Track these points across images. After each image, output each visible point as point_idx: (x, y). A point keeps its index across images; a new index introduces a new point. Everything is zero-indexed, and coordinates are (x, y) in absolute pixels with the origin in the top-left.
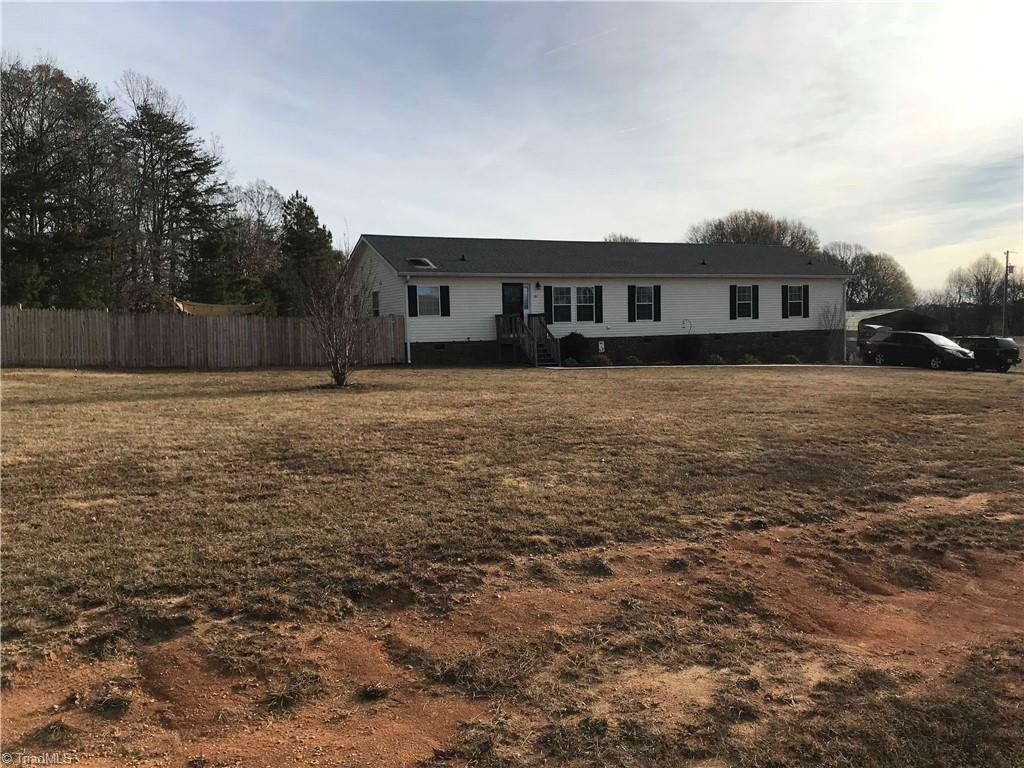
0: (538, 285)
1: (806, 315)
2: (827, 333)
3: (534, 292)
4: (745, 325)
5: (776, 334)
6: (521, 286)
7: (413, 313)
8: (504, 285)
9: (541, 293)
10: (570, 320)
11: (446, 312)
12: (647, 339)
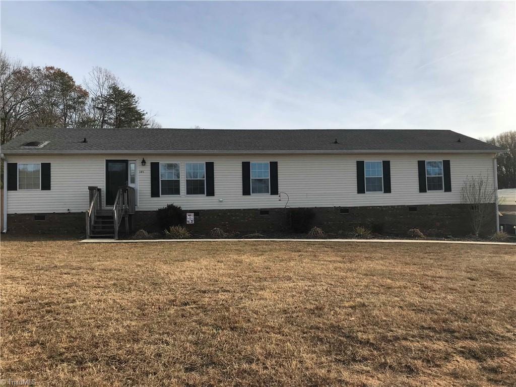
0: (144, 162)
1: (448, 189)
2: (473, 207)
3: (140, 168)
4: (375, 199)
5: (413, 208)
6: (126, 162)
7: (12, 187)
8: (108, 162)
9: (147, 170)
10: (178, 193)
11: (46, 185)
12: (264, 212)
